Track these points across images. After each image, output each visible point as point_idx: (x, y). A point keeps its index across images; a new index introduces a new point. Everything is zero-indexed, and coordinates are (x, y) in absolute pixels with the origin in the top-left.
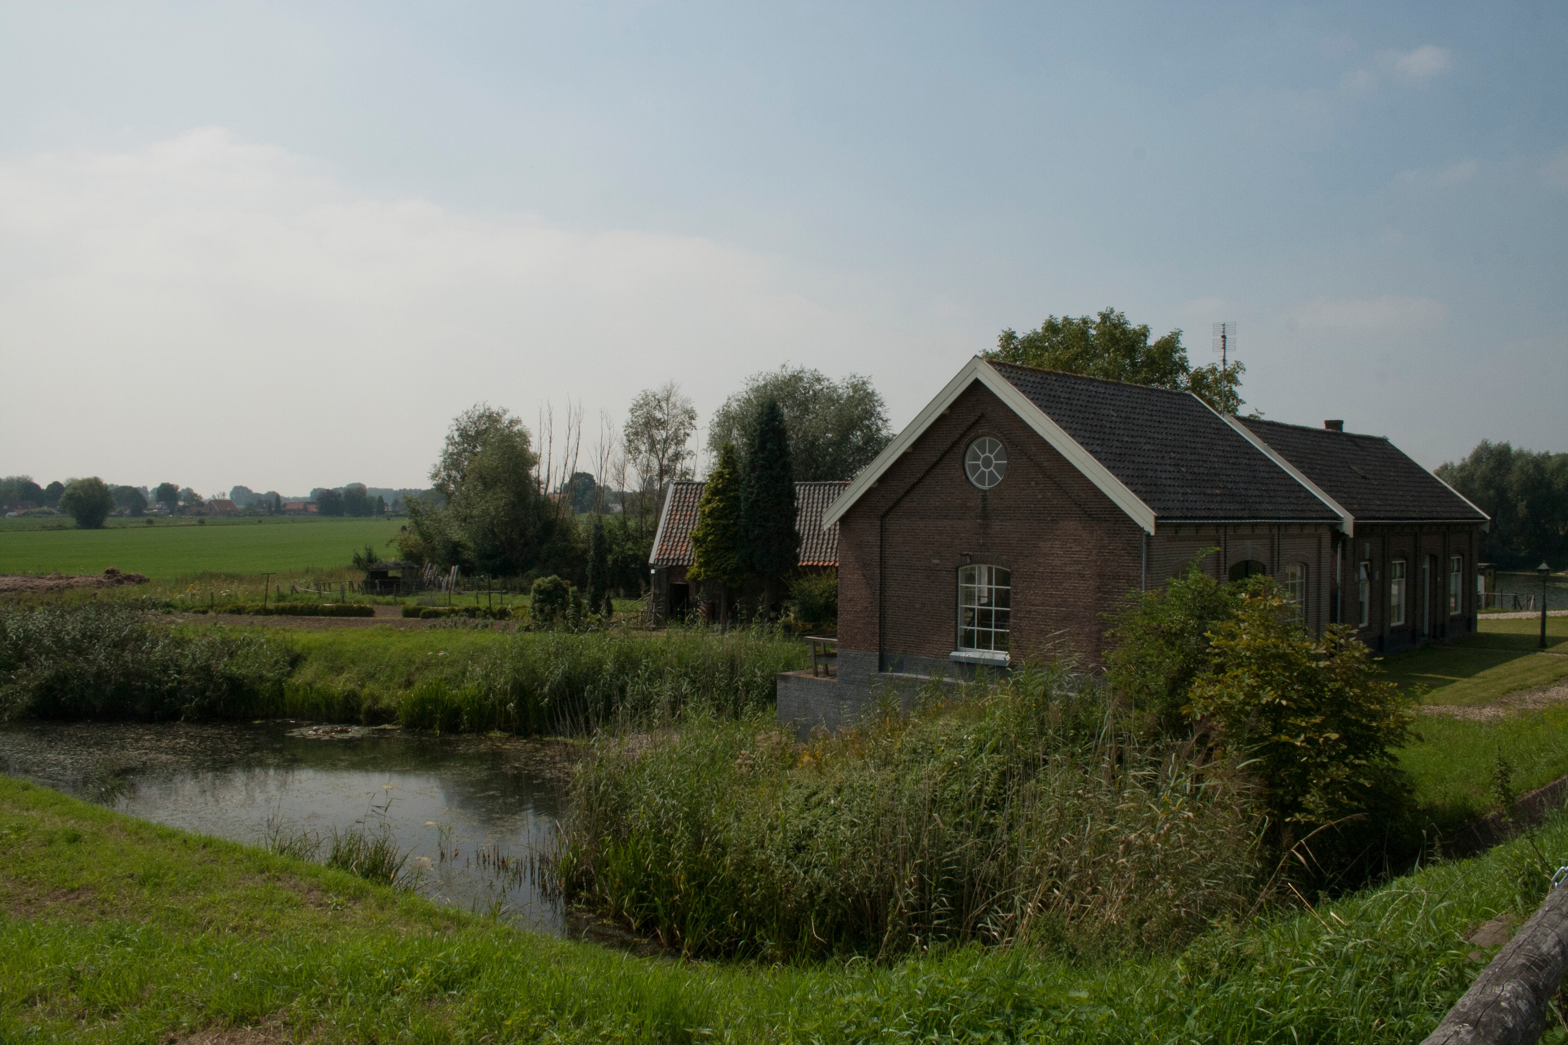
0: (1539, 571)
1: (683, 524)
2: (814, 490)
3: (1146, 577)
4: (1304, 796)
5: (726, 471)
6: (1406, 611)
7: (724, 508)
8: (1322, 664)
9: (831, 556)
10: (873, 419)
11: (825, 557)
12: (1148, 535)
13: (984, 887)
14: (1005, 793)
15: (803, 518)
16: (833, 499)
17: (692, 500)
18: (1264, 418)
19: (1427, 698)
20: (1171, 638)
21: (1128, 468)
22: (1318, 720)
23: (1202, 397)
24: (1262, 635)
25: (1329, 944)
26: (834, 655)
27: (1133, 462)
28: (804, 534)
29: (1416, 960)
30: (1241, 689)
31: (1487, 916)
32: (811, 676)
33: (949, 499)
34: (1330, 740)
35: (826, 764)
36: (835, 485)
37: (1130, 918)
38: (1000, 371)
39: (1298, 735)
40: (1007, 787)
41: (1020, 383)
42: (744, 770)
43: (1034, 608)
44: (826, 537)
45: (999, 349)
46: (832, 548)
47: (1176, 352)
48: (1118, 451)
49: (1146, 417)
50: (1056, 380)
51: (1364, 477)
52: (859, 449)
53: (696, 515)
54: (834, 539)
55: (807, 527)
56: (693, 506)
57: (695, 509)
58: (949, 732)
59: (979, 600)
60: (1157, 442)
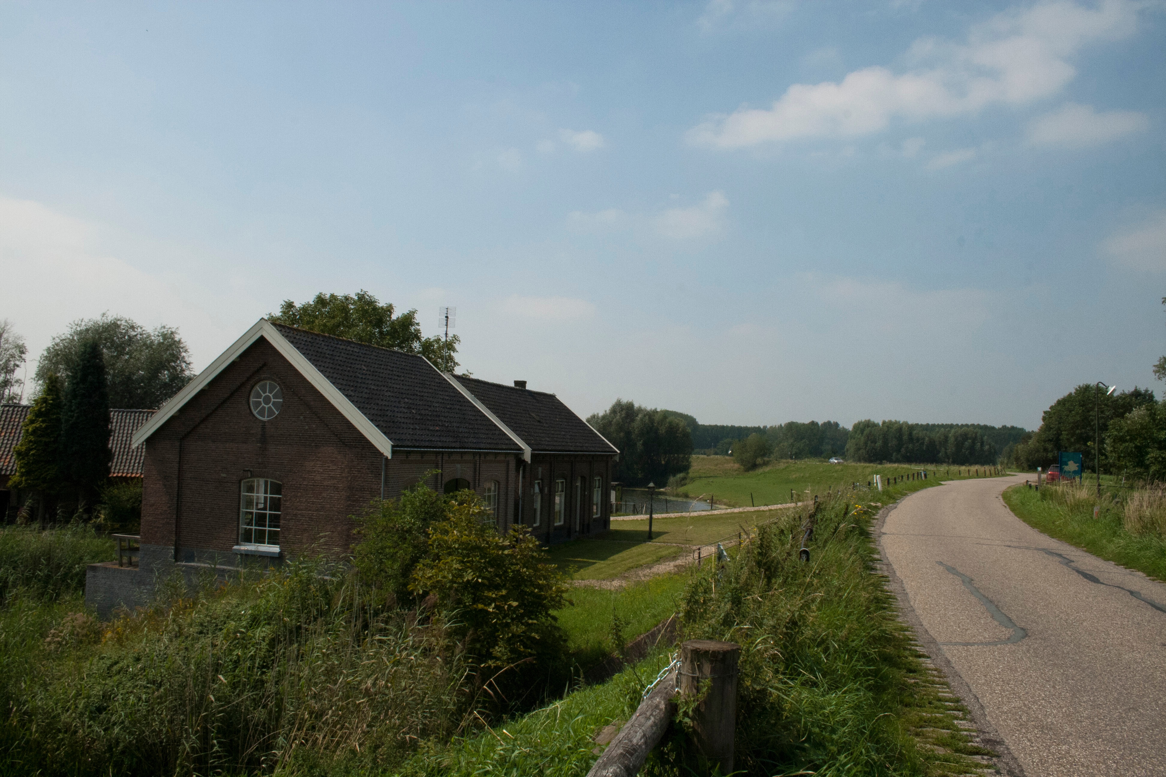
0: (649, 488)
1: (8, 440)
2: (126, 416)
3: (384, 491)
4: (493, 647)
5: (48, 397)
6: (565, 515)
7: (46, 428)
8: (506, 552)
9: (138, 469)
10: (178, 362)
11: (133, 469)
12: (387, 458)
13: (256, 730)
14: (274, 655)
15: (116, 438)
16: (142, 424)
17: (17, 420)
18: (473, 377)
19: (577, 575)
20: (404, 534)
21: (374, 409)
22: (504, 592)
23: (429, 359)
24: (466, 533)
25: (502, 752)
26: (137, 549)
27: (378, 404)
28: (115, 451)
29: (559, 758)
30: (450, 571)
31: (607, 723)
32: (117, 567)
33: (236, 427)
34: (512, 606)
35: (127, 639)
36: (144, 413)
37: (368, 745)
38: (281, 331)
39: (490, 604)
40: (275, 650)
41: (295, 341)
42: (53, 647)
43: (300, 512)
44: (135, 453)
45: (280, 314)
46: (139, 463)
47: (412, 326)
48: (366, 396)
49: (389, 372)
50: (323, 341)
51: (539, 421)
52: (165, 385)
53: (20, 433)
54: (141, 456)
55: (119, 446)
56: (18, 425)
57: (19, 428)
58: (230, 609)
59: (257, 505)
60: (396, 390)
